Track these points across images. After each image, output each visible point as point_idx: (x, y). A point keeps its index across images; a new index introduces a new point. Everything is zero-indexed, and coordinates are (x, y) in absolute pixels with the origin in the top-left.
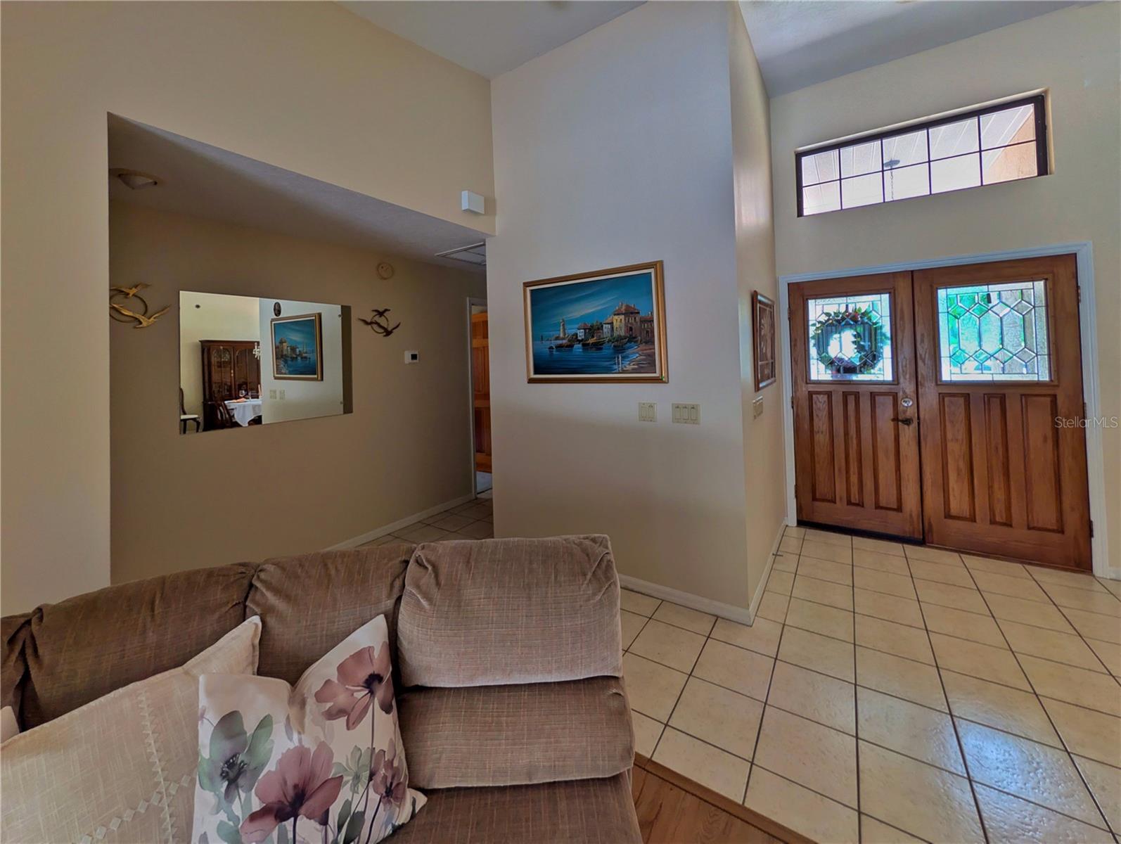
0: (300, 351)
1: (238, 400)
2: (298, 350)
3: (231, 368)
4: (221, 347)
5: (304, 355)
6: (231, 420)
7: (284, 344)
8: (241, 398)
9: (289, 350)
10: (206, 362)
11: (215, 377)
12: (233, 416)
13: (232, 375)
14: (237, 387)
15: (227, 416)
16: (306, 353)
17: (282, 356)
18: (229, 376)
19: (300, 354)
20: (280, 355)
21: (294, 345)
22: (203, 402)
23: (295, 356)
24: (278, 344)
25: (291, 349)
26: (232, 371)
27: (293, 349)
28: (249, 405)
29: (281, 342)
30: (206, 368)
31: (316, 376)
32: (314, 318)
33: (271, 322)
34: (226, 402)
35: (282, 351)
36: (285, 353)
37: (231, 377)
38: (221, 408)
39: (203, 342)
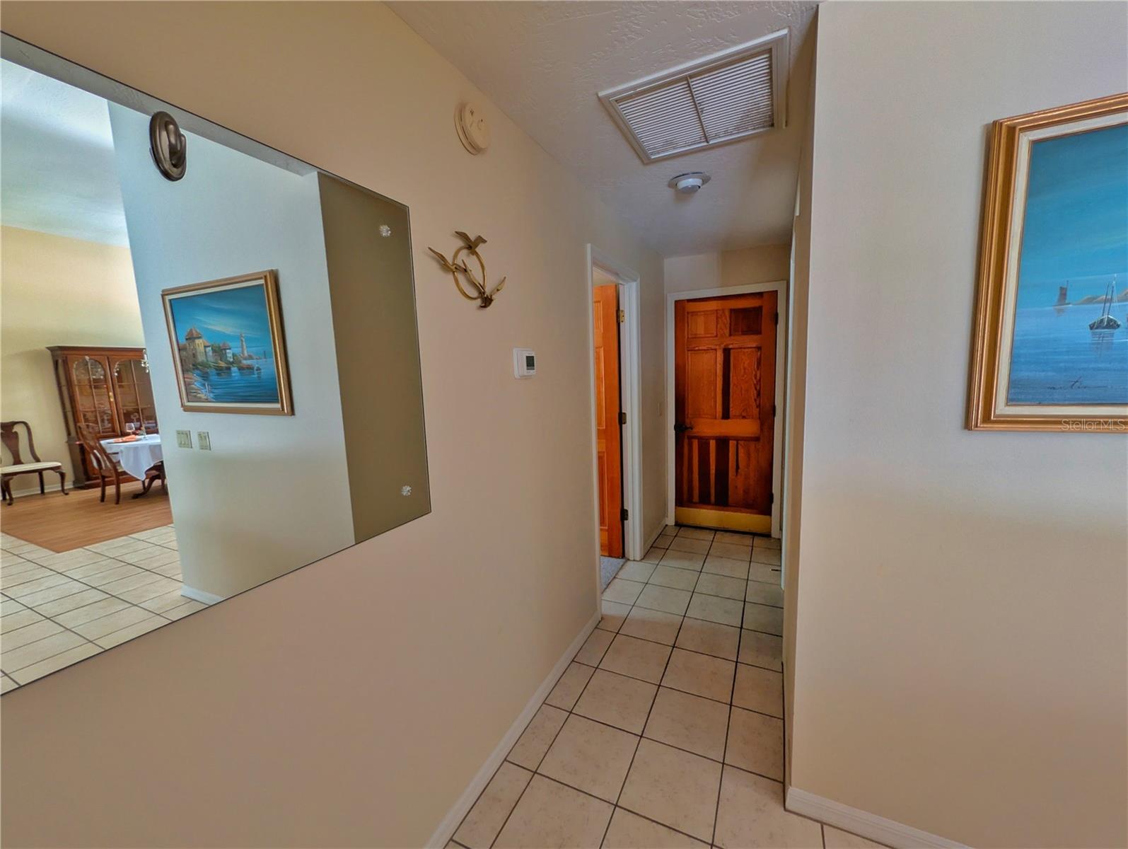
0: (234, 355)
1: (124, 439)
2: (229, 354)
3: (107, 388)
4: (87, 358)
5: (245, 362)
6: (116, 470)
7: (197, 341)
8: (128, 434)
9: (211, 353)
10: (63, 382)
11: (83, 403)
12: (119, 462)
13: (112, 400)
14: (122, 417)
15: (108, 464)
16: (250, 357)
17: (195, 366)
18: (107, 401)
19: (236, 361)
20: (188, 363)
21: (220, 343)
22: (67, 442)
23: (223, 364)
24: (183, 341)
25: (214, 351)
26: (111, 394)
27: (220, 351)
28: (143, 446)
29: (191, 338)
30: (65, 389)
31: (278, 406)
32: (262, 282)
33: (163, 296)
34: (103, 442)
35: (194, 355)
36: (201, 358)
37: (110, 402)
38: (95, 451)
39: (53, 350)
